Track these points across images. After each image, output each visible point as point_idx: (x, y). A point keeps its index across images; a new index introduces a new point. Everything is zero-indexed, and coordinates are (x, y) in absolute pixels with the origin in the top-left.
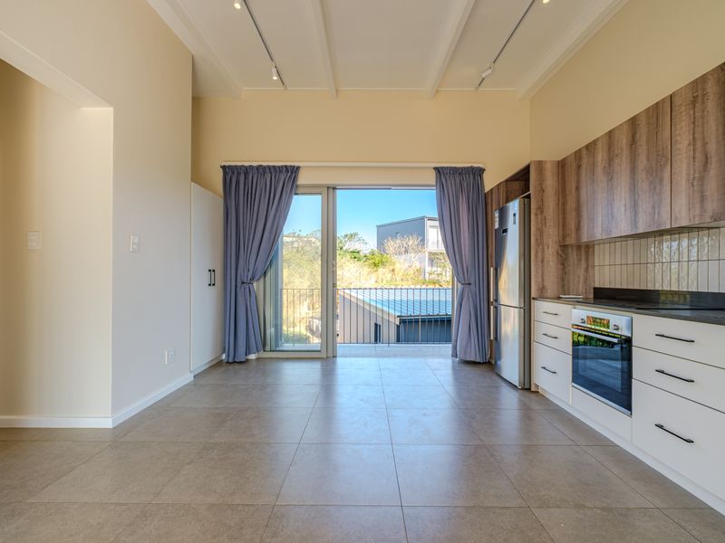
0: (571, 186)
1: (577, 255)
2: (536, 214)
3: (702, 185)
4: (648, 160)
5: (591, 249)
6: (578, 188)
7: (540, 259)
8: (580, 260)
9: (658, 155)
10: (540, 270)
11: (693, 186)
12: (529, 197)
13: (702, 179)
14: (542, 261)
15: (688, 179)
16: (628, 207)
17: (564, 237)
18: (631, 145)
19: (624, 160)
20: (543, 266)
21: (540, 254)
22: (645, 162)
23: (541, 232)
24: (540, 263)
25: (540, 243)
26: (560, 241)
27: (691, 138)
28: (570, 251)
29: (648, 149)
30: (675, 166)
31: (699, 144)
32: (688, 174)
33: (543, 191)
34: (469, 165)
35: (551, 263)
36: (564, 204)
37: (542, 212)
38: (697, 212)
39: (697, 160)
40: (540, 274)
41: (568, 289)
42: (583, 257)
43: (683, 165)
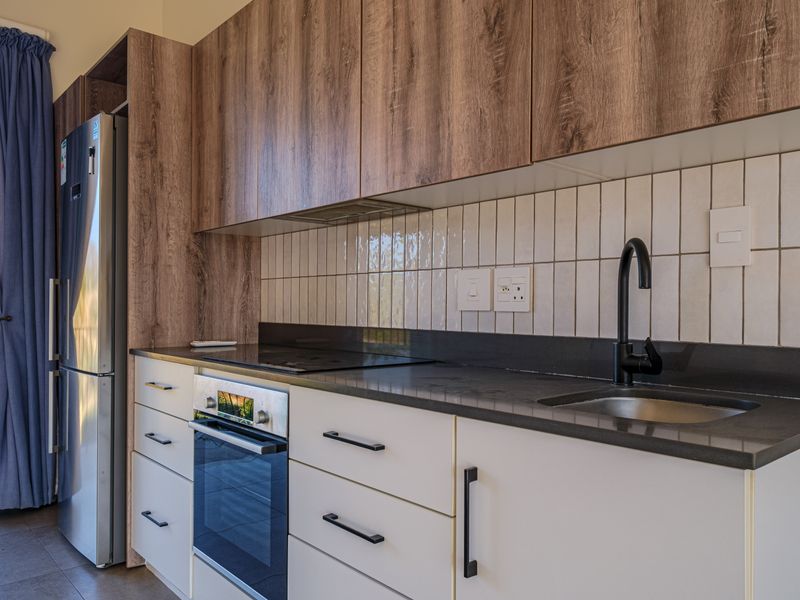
0: (211, 102)
1: (228, 255)
2: (140, 156)
3: (405, 111)
4: (328, 54)
5: (254, 247)
6: (221, 108)
7: (148, 260)
8: (234, 266)
9: (343, 44)
10: (149, 285)
11: (393, 111)
12: (124, 113)
13: (405, 97)
14: (155, 265)
15: (386, 98)
16: (297, 150)
17: (200, 212)
18: (304, 19)
19: (292, 48)
20: (155, 277)
21: (148, 249)
22: (323, 58)
23: (151, 199)
24: (149, 269)
25: (149, 223)
26: (193, 224)
27: (391, 10)
28: (215, 247)
29: (328, 30)
30: (367, 68)
31: (401, 24)
32: (385, 87)
33: (158, 105)
34: (10, 25)
35: (174, 270)
36: (200, 141)
37: (154, 153)
38: (399, 164)
39: (398, 56)
40: (149, 295)
41: (211, 327)
42: (240, 262)
43: (378, 70)
